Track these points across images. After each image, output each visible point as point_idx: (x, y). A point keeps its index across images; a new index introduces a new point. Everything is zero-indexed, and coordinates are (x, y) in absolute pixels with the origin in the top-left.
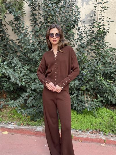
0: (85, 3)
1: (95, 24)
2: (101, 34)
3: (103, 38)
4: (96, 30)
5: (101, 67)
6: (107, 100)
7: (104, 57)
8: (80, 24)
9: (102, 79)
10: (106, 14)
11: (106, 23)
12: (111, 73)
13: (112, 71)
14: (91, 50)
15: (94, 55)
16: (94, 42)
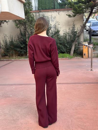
0: (52, 22)
1: (56, 29)
2: (58, 32)
3: (59, 33)
4: (56, 30)
5: (59, 42)
6: (61, 51)
7: (59, 38)
8: (51, 28)
9: (60, 45)
10: (59, 26)
11: (59, 28)
12: (62, 43)
13: (62, 42)
14: (56, 37)
15: (56, 38)
16: (56, 34)
